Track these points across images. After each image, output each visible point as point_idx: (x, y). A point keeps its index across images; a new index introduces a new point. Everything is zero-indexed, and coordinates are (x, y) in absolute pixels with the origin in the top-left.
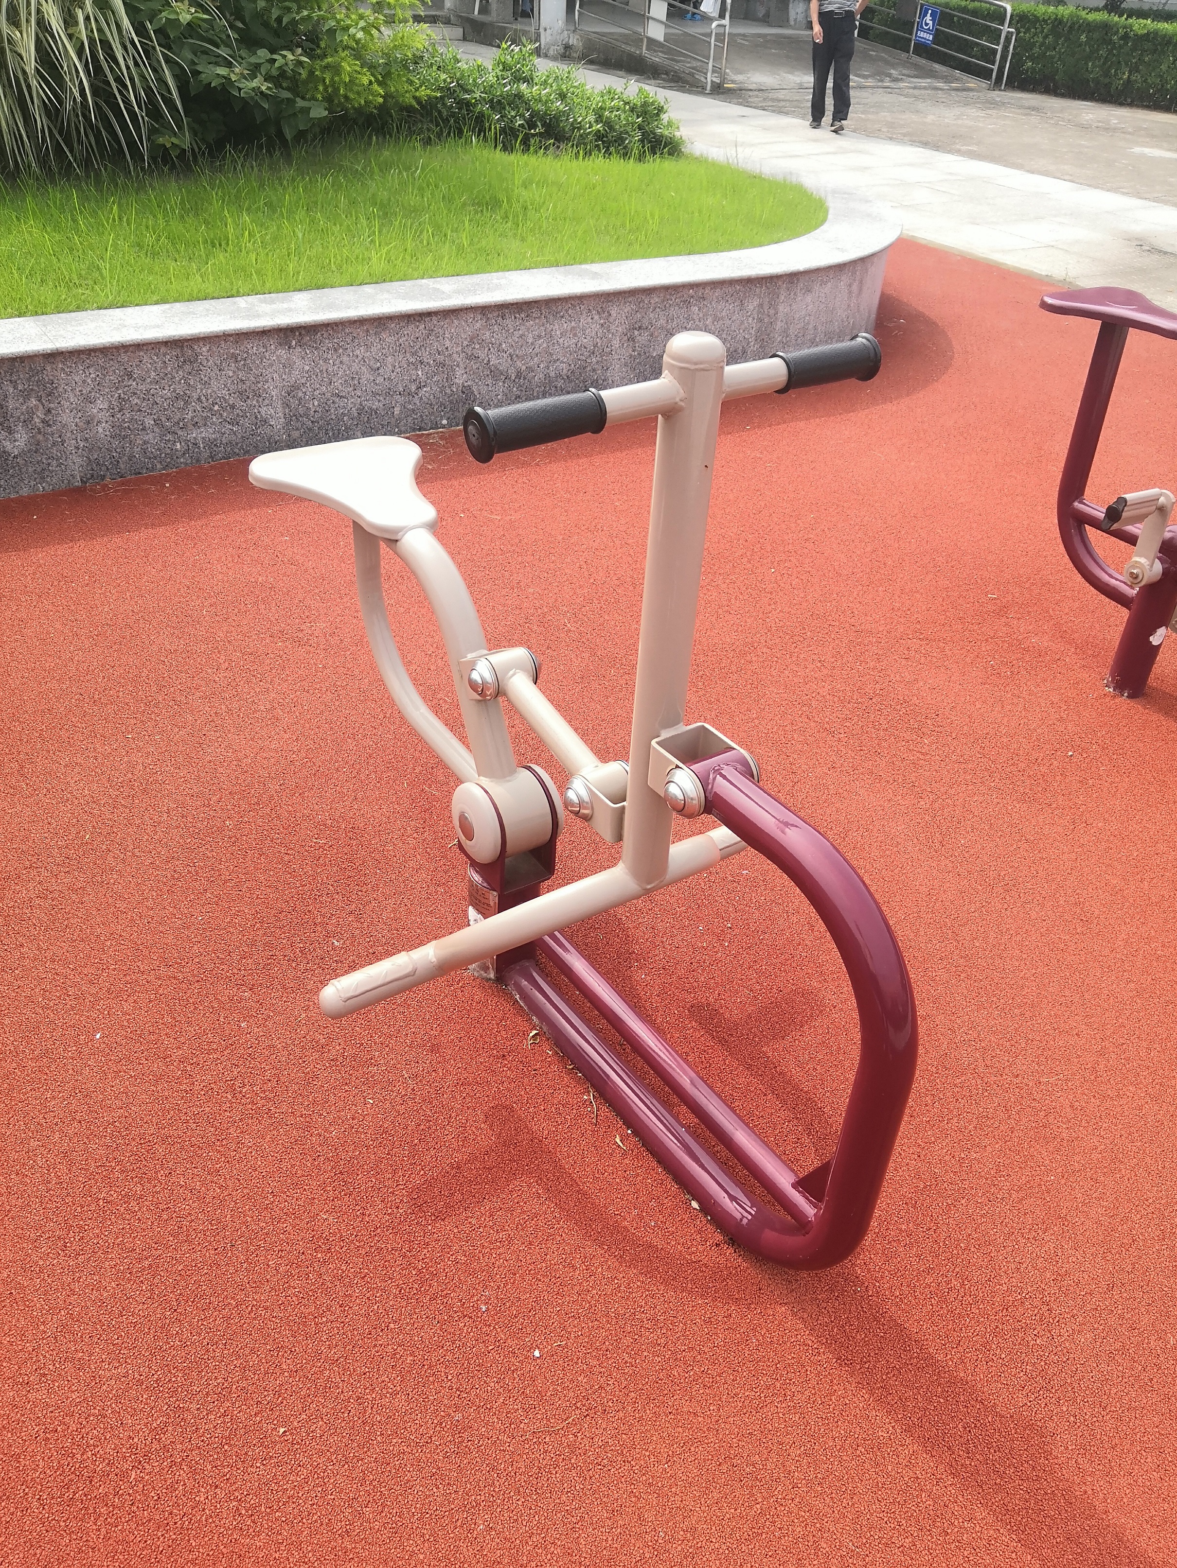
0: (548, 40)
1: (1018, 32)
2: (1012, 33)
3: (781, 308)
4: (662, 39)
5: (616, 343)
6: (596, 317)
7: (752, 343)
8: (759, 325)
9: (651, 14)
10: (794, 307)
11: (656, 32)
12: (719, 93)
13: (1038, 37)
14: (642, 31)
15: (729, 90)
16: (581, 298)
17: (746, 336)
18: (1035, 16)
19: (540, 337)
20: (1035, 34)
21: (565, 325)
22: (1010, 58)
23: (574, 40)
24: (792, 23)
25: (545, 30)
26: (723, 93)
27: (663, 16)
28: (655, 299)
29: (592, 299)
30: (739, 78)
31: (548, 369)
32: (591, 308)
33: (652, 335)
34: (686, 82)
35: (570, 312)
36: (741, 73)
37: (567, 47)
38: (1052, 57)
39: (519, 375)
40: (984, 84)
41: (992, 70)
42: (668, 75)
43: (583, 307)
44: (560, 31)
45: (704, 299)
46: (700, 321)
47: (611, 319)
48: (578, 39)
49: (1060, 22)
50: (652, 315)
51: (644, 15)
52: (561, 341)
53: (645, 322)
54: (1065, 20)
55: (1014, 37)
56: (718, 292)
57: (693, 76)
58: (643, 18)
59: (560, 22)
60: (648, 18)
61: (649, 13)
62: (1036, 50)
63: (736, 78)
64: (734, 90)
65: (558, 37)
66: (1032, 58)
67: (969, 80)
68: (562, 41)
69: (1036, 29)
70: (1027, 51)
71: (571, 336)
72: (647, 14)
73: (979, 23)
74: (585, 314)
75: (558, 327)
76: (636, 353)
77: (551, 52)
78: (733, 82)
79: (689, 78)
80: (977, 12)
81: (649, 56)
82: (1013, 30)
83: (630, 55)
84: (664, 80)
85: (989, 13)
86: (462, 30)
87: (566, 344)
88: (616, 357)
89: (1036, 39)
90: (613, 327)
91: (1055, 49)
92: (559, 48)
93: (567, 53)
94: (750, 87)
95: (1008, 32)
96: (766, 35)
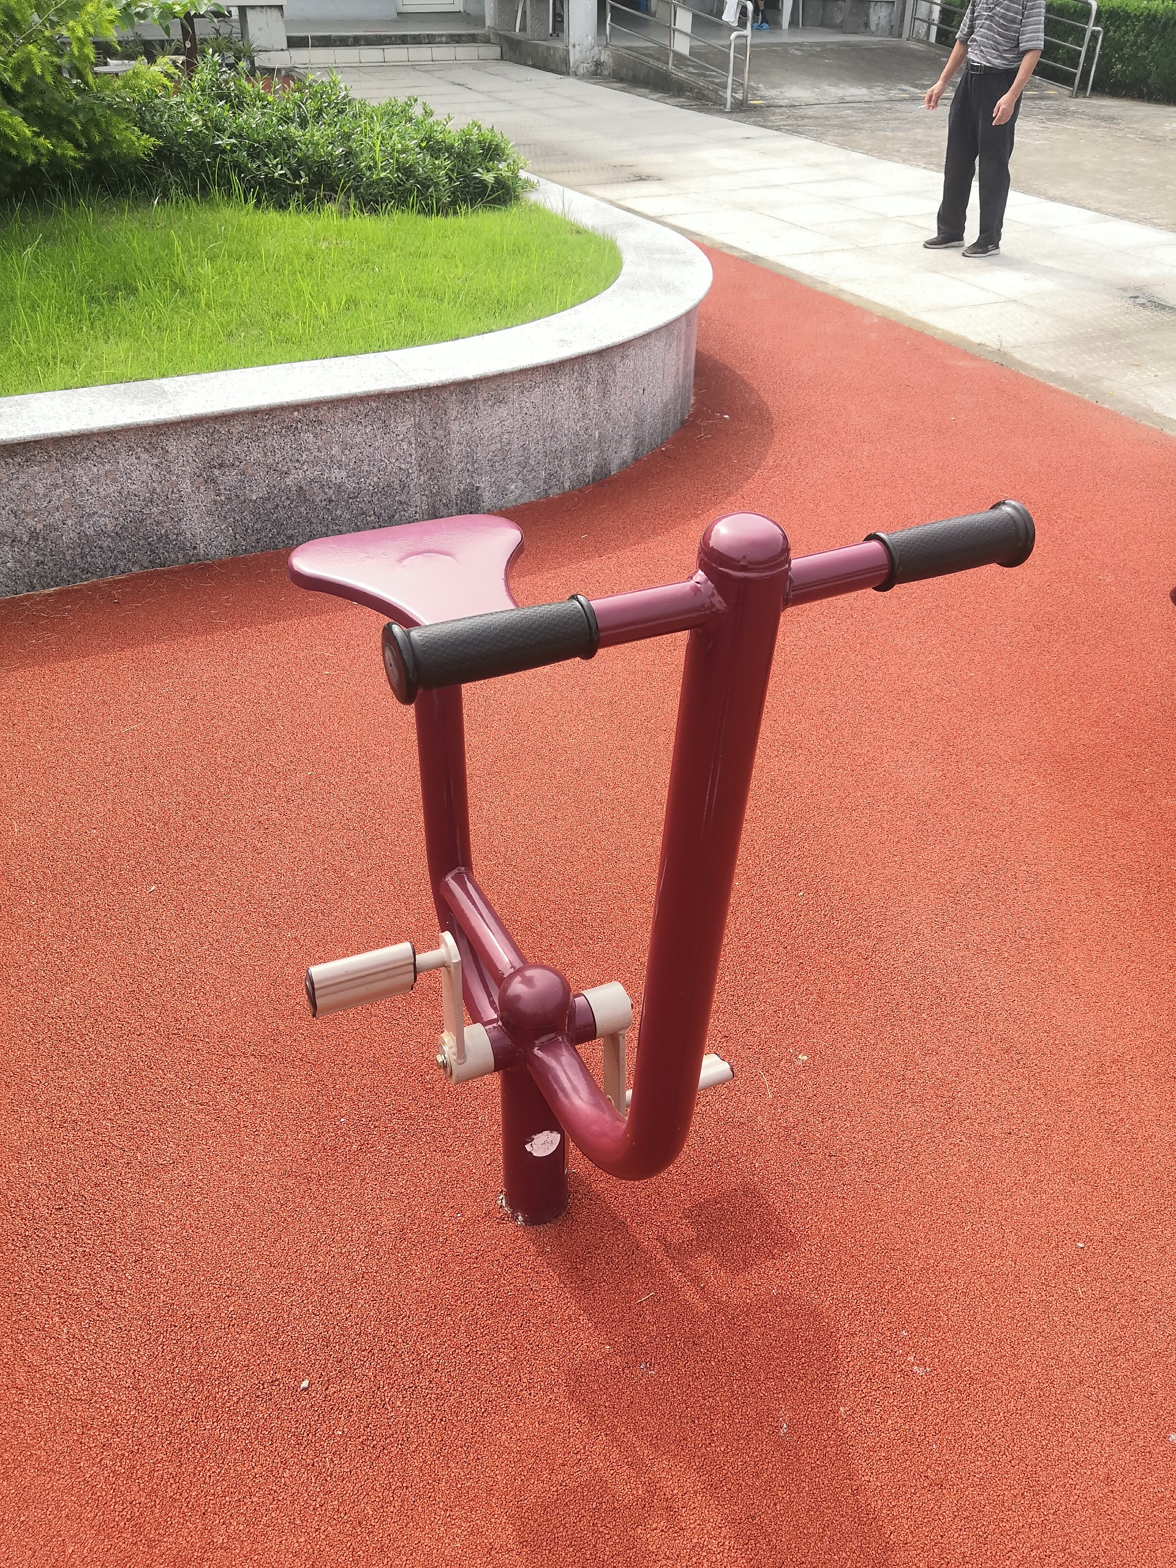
0: (577, 57)
1: (1105, 34)
2: (1099, 32)
3: (454, 427)
4: (688, 54)
5: (186, 487)
6: (145, 456)
7: (416, 474)
8: (420, 451)
9: (677, 27)
10: (477, 423)
11: (682, 45)
12: (741, 111)
13: (1129, 36)
14: (668, 43)
15: (755, 107)
16: (110, 435)
17: (403, 466)
18: (1126, 12)
19: (56, 486)
20: (1126, 32)
21: (95, 469)
22: (1096, 60)
23: (605, 57)
24: (873, 28)
25: (574, 46)
26: (745, 111)
27: (688, 28)
28: (237, 428)
29: (131, 433)
30: (773, 93)
31: (81, 525)
32: (131, 444)
33: (243, 473)
34: (708, 99)
35: (98, 451)
36: (775, 87)
37: (598, 64)
38: (1145, 57)
39: (34, 535)
40: (1065, 90)
41: (1075, 74)
42: (692, 93)
43: (118, 445)
44: (590, 48)
45: (321, 423)
46: (319, 451)
47: (170, 457)
48: (608, 56)
49: (1154, 18)
50: (237, 448)
51: (670, 27)
52: (93, 489)
53: (229, 458)
54: (1159, 16)
55: (1101, 37)
56: (341, 413)
57: (717, 93)
58: (670, 30)
59: (590, 38)
60: (674, 31)
61: (675, 25)
62: (1126, 50)
63: (767, 92)
64: (761, 107)
65: (588, 54)
66: (1121, 60)
67: (1050, 86)
68: (593, 57)
69: (1127, 26)
70: (1116, 52)
71: (108, 482)
72: (673, 26)
73: (1065, 23)
74: (124, 455)
75: (83, 473)
76: (223, 498)
77: (581, 71)
78: (762, 98)
79: (712, 95)
80: (1063, 10)
81: (675, 72)
82: (1100, 29)
83: (658, 72)
84: (688, 98)
85: (1075, 10)
86: (499, 49)
87: (103, 493)
88: (190, 504)
89: (1127, 38)
90: (175, 468)
91: (1147, 48)
92: (588, 65)
93: (599, 71)
94: (781, 103)
95: (1093, 32)
96: (825, 43)
